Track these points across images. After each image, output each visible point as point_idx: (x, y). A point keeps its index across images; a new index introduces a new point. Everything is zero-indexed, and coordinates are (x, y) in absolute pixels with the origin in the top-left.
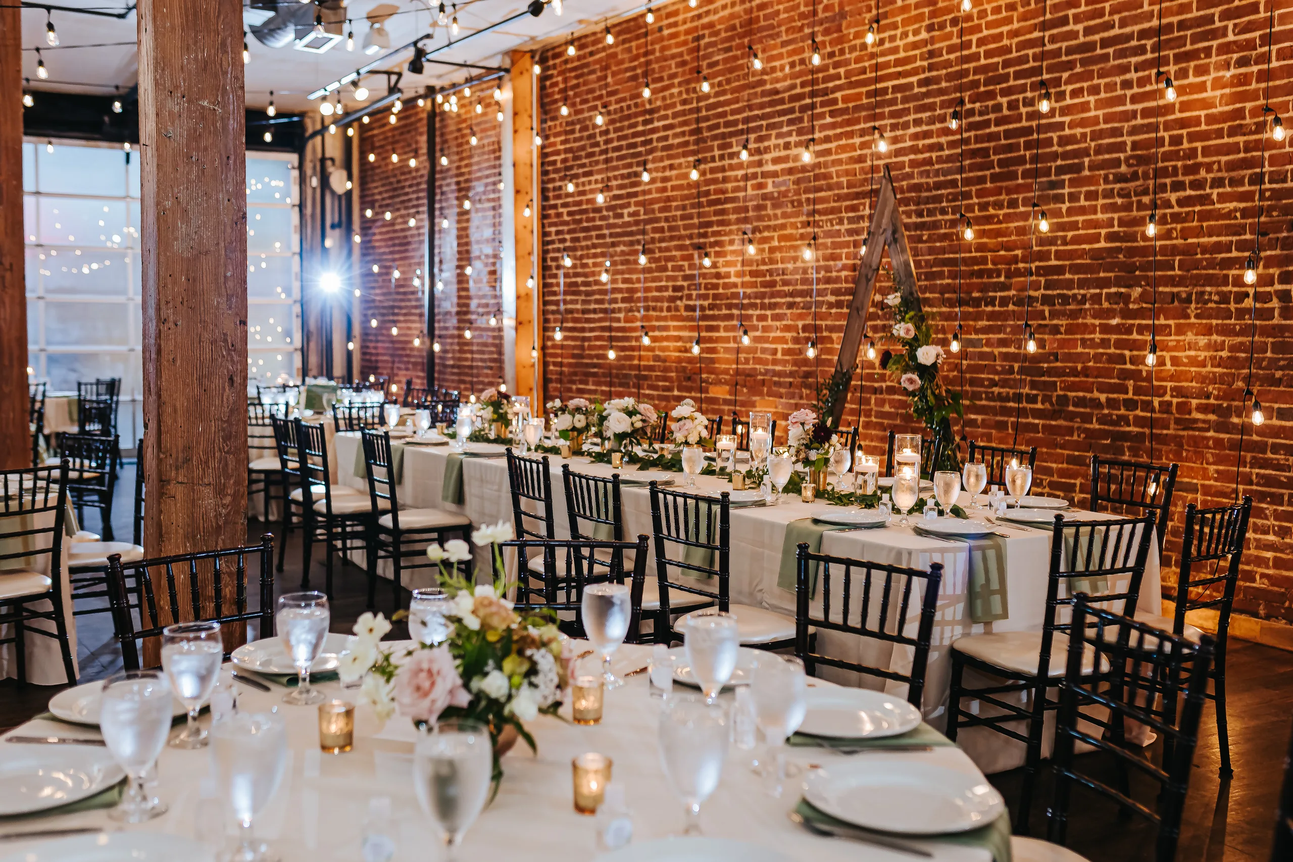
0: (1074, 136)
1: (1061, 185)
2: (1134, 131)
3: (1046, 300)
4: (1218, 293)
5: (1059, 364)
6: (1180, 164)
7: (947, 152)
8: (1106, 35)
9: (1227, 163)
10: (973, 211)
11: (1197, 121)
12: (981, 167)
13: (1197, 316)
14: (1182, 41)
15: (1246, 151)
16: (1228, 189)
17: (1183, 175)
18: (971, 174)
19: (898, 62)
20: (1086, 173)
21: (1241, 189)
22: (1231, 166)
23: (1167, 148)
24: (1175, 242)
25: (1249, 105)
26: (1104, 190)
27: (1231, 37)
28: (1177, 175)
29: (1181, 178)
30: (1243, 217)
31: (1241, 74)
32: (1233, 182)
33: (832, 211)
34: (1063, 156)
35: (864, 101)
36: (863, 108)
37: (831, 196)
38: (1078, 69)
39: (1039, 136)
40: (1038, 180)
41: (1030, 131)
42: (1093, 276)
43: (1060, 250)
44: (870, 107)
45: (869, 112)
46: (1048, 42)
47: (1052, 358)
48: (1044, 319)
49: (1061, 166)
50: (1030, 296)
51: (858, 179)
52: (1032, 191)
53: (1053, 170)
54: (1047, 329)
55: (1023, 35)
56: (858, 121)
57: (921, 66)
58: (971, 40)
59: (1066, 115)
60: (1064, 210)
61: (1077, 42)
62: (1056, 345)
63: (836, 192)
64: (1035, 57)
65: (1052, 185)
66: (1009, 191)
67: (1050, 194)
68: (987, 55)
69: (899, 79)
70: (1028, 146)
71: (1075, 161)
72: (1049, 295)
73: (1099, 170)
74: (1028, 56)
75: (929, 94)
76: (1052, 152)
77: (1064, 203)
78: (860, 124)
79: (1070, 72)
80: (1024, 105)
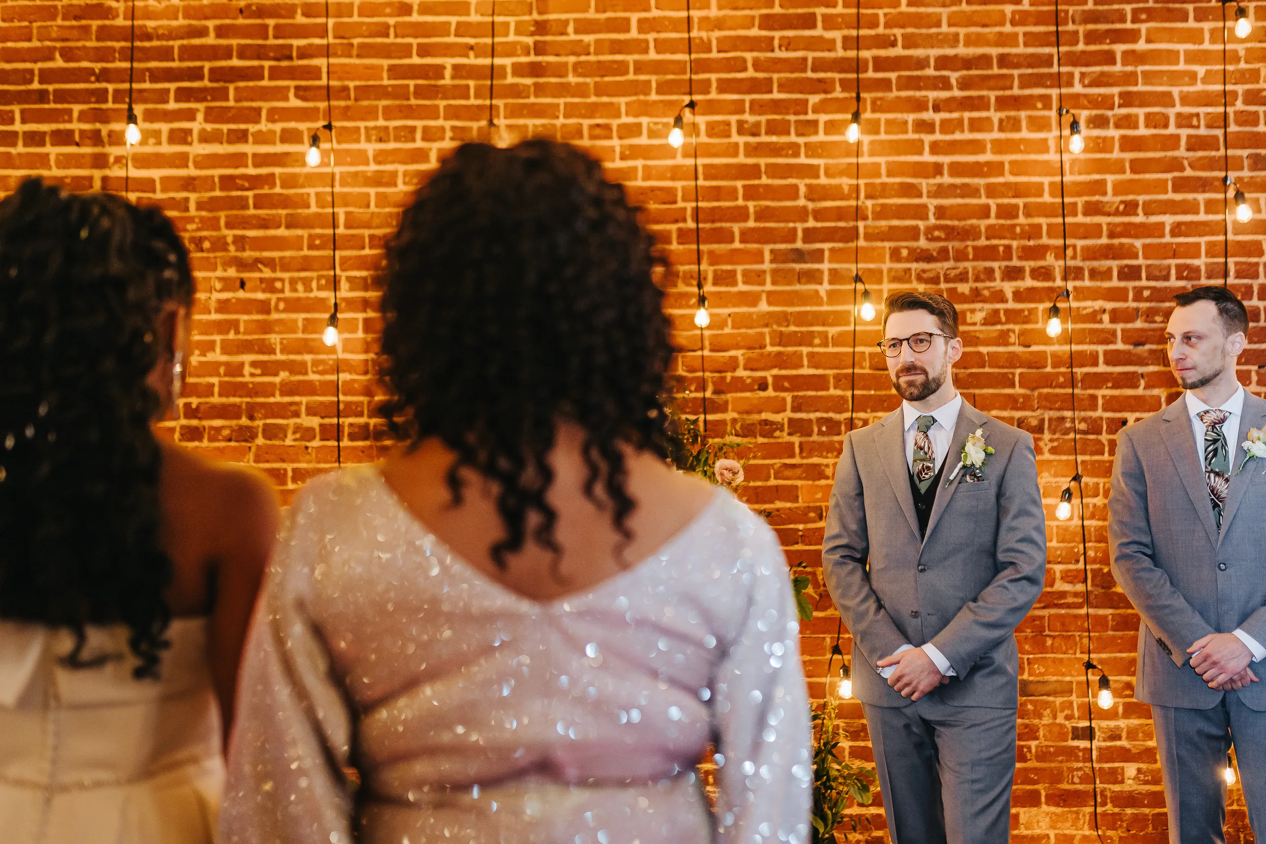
0: (840, 187)
1: (818, 256)
2: (940, 191)
3: (796, 426)
4: (1084, 420)
6: (1015, 244)
8: (883, 53)
9: (1085, 249)
11: (1038, 190)
13: (1053, 451)
14: (1004, 82)
15: (1111, 235)
16: (1087, 283)
17: (1020, 258)
19: (463, 29)
20: (862, 243)
21: (1106, 284)
22: (1091, 254)
23: (992, 221)
24: (1011, 349)
25: (1110, 179)
26: (890, 270)
27: (1078, 88)
28: (1010, 259)
29: (1015, 262)
30: (1113, 320)
31: (1098, 138)
32: (1094, 274)
33: (306, 265)
34: (819, 215)
35: (386, 82)
36: (382, 92)
37: (302, 237)
38: (838, 93)
39: (770, 182)
40: (772, 246)
41: (754, 171)
42: (878, 393)
43: (818, 353)
44: (401, 93)
45: (398, 102)
46: (780, 47)
47: (812, 515)
48: (792, 456)
49: (814, 229)
50: (766, 421)
51: (373, 213)
52: (762, 262)
53: (800, 234)
54: (798, 471)
55: (730, 29)
56: (371, 114)
57: (519, 43)
58: (628, 20)
59: (820, 156)
60: (823, 294)
61: (832, 55)
62: (819, 496)
63: (318, 231)
64: (758, 65)
65: (799, 256)
66: (715, 259)
67: (793, 270)
68: (661, 46)
69: (467, 56)
70: (751, 193)
71: (842, 224)
72: (802, 420)
73: (882, 240)
74: (744, 60)
75: (539, 90)
76: (796, 207)
77: (821, 284)
78: (377, 119)
79: (823, 96)
80: (740, 132)
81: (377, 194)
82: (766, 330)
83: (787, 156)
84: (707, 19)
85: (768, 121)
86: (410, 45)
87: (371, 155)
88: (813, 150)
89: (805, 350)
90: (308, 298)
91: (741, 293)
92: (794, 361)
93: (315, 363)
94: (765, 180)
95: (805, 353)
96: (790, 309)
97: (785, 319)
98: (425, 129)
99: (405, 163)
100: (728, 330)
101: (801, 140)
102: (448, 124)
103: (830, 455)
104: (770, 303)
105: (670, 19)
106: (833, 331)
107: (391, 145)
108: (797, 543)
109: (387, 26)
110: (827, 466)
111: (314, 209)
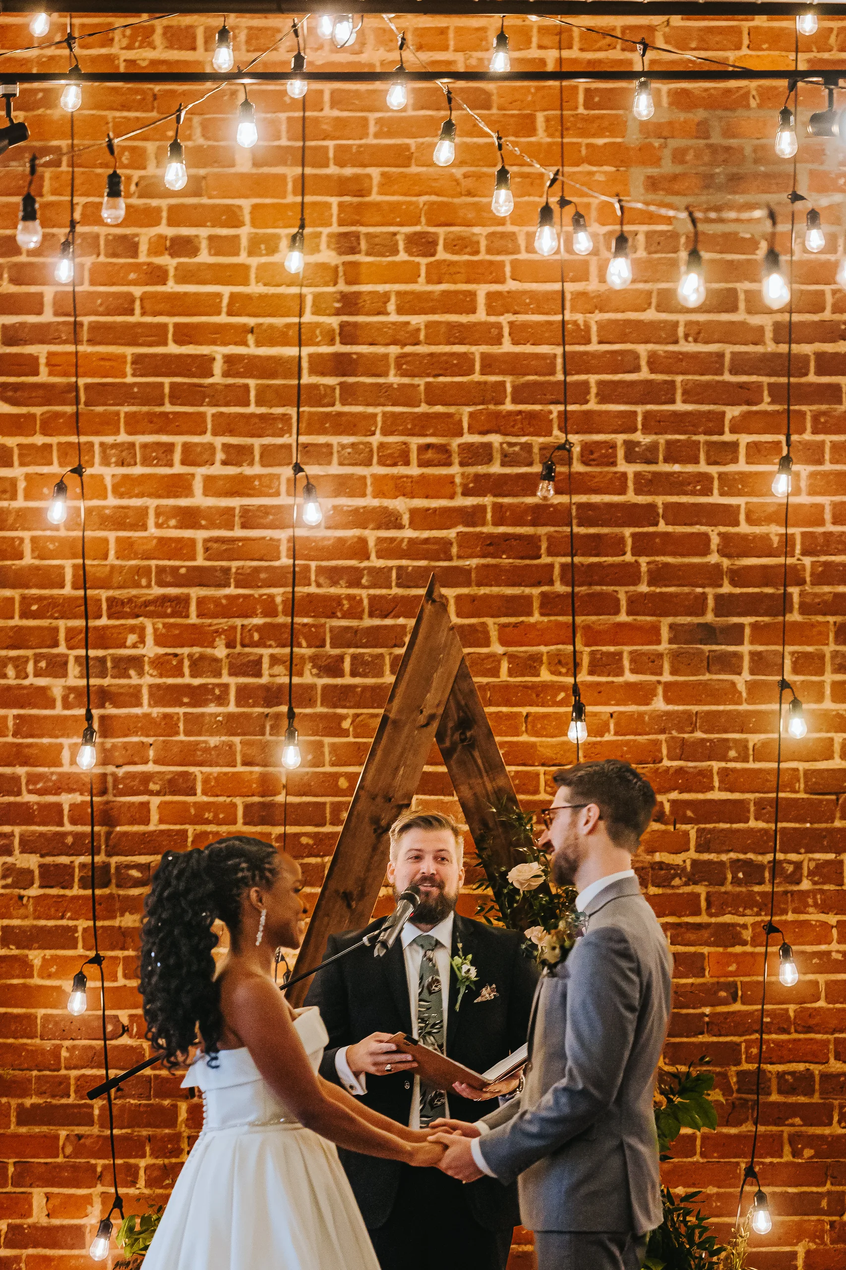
0: (766, 538)
1: (735, 635)
3: (702, 872)
5: (737, 1007)
7: (409, 533)
8: (829, 348)
10: (495, 672)
12: (516, 577)
18: (484, 591)
19: (239, 304)
20: (795, 617)
26: (834, 654)
34: (738, 577)
35: (129, 380)
36: (124, 394)
37: (12, 600)
38: (766, 405)
39: (670, 529)
40: (670, 620)
41: (648, 514)
42: (816, 826)
43: (734, 770)
44: (152, 396)
45: (145, 409)
46: (686, 337)
47: (723, 994)
48: (697, 913)
49: (731, 595)
50: (661, 864)
51: (113, 567)
52: (659, 642)
53: (711, 602)
54: (705, 934)
55: (617, 310)
56: (109, 424)
57: (318, 325)
58: (473, 295)
59: (739, 494)
60: (741, 687)
61: (759, 349)
62: (733, 968)
63: (34, 591)
64: (654, 363)
65: (709, 633)
66: (593, 637)
67: (702, 652)
68: (519, 333)
69: (245, 344)
70: (643, 545)
71: (769, 590)
72: (710, 862)
73: (825, 614)
74: (637, 356)
75: (349, 394)
76: (706, 565)
77: (740, 674)
78: (117, 432)
79: (745, 408)
80: (629, 459)
81: (118, 540)
82: (662, 737)
83: (694, 493)
84: (584, 294)
85: (668, 443)
86: (165, 326)
87: (108, 482)
88: (729, 484)
89: (716, 765)
90: (20, 687)
91: (628, 685)
92: (702, 781)
93: (32, 779)
94: (662, 527)
95: (715, 770)
96: (695, 708)
97: (688, 722)
98: (186, 447)
99: (160, 497)
100: (608, 737)
101: (714, 470)
102: (219, 441)
103: (748, 912)
104: (668, 701)
105: (532, 294)
106: (754, 739)
107: (138, 470)
108: (702, 1033)
109: (131, 299)
110: (745, 926)
111: (28, 560)
